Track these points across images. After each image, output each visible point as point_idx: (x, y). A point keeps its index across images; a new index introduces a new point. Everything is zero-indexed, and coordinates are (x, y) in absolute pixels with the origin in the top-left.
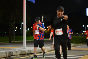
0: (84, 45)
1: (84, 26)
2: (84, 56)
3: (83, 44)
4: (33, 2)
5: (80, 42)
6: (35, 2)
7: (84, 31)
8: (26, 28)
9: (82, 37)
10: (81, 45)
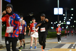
0: (52, 39)
1: (52, 23)
2: (51, 48)
3: (51, 38)
5: (49, 36)
6: (10, 2)
7: (52, 28)
8: (2, 24)
9: (50, 32)
10: (49, 40)
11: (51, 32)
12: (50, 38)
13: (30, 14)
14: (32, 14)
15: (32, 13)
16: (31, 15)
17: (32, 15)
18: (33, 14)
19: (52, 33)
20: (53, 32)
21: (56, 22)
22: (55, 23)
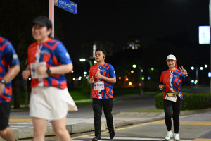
0: (193, 113)
1: (193, 68)
2: (193, 139)
3: (192, 111)
4: (72, 11)
5: (185, 106)
6: (76, 12)
7: (193, 81)
9: (188, 95)
11: (192, 94)
12: (187, 112)
13: (130, 45)
14: (137, 44)
15: (137, 41)
16: (133, 48)
17: (136, 48)
18: (139, 45)
19: (195, 97)
20: (197, 95)
21: (206, 66)
22: (202, 68)
